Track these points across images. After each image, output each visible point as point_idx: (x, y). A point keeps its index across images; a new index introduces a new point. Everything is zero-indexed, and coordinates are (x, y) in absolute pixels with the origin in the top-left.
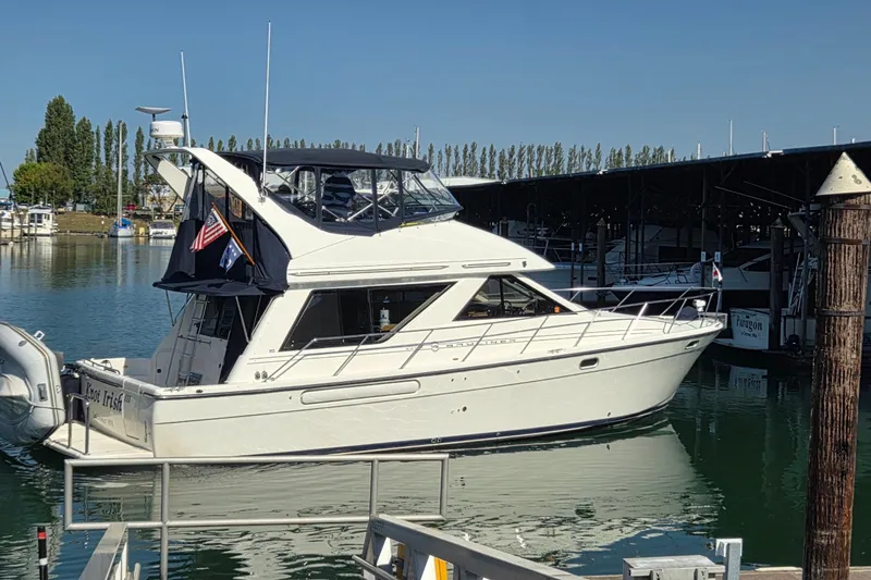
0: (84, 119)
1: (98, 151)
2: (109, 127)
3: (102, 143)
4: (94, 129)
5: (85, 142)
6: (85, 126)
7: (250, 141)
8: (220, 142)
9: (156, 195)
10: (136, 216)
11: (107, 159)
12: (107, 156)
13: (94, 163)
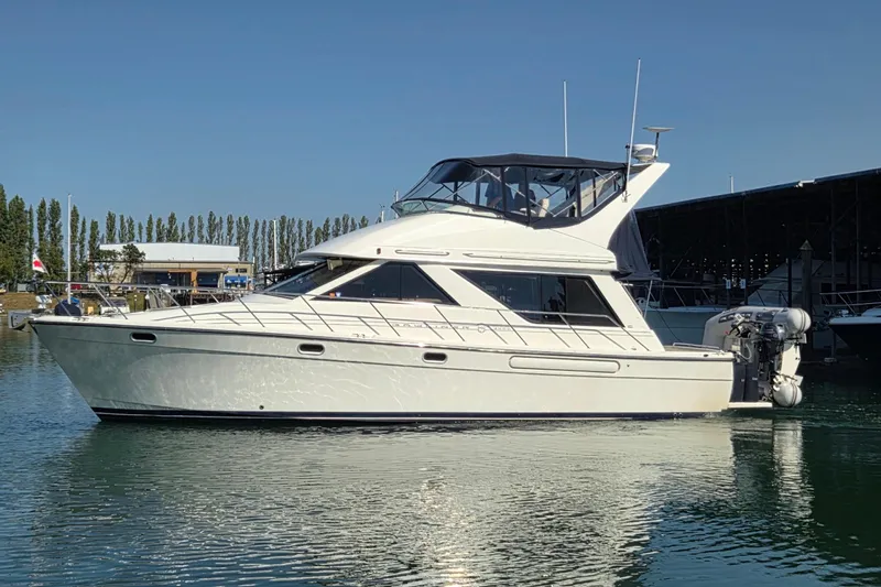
0: (17, 198)
1: (31, 231)
2: (43, 206)
3: (35, 223)
4: (27, 208)
5: (18, 221)
6: (18, 204)
7: (192, 218)
8: (160, 220)
9: (105, 273)
10: (83, 296)
11: (41, 240)
12: (41, 236)
13: (27, 244)
